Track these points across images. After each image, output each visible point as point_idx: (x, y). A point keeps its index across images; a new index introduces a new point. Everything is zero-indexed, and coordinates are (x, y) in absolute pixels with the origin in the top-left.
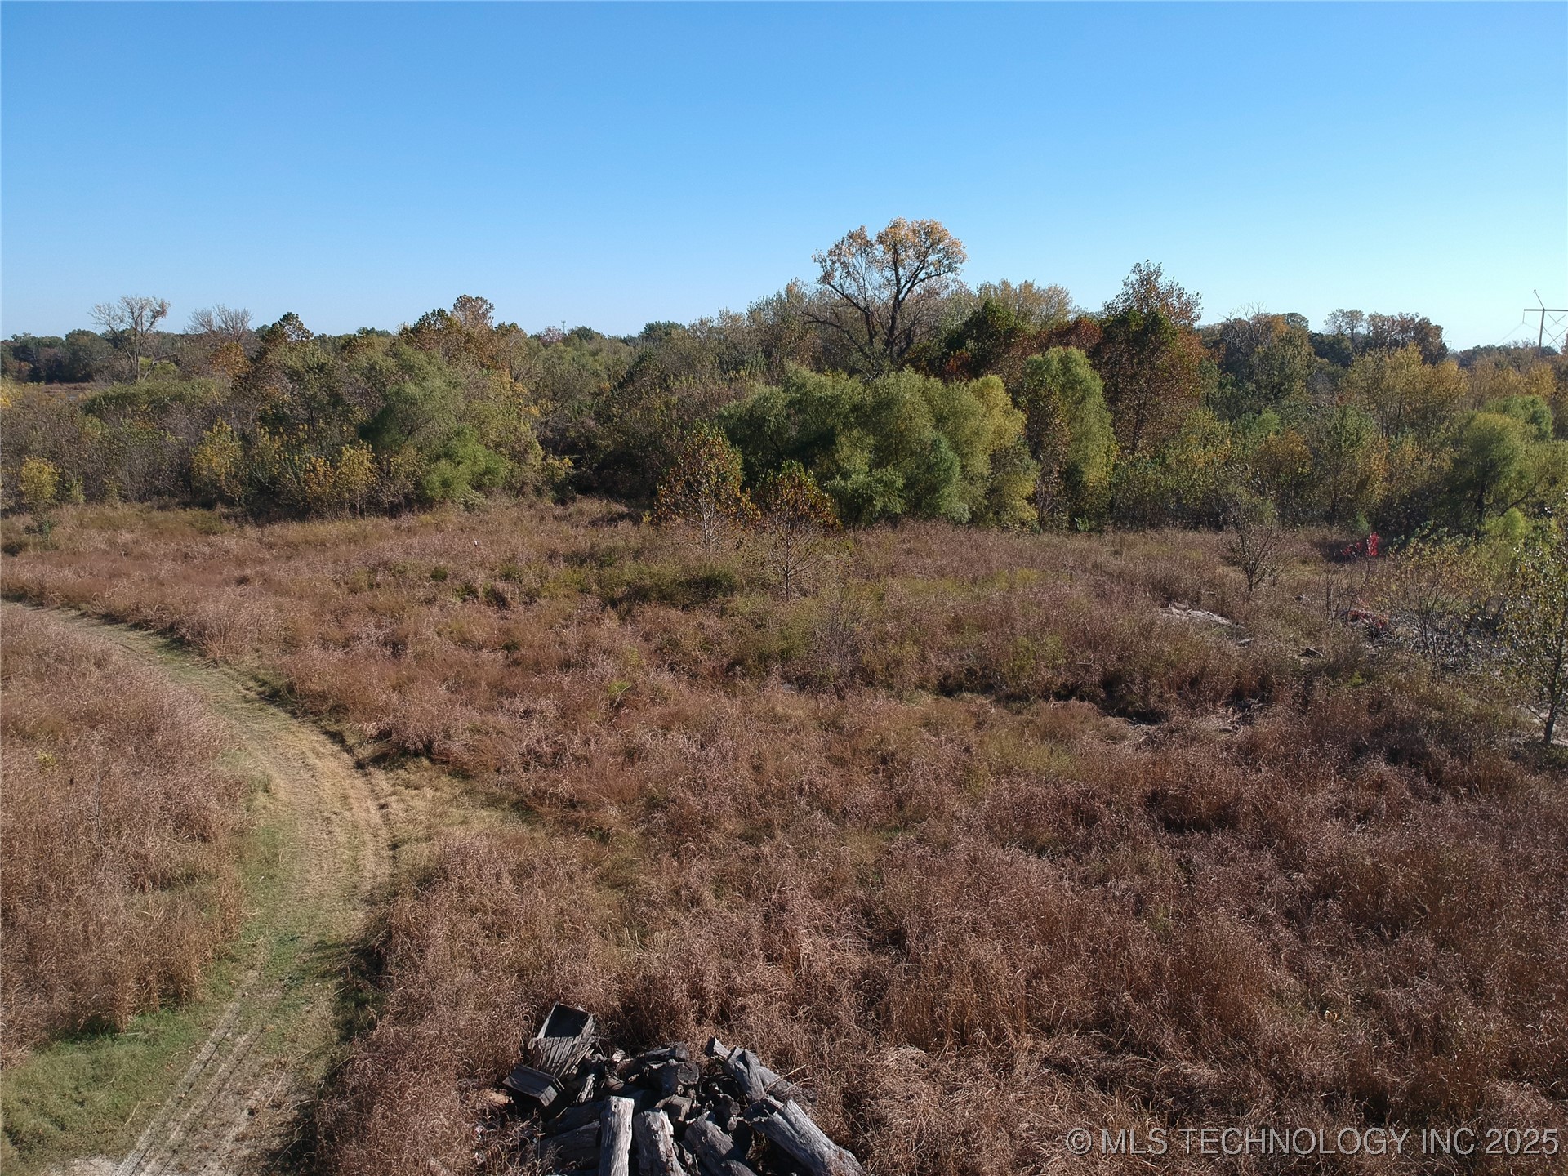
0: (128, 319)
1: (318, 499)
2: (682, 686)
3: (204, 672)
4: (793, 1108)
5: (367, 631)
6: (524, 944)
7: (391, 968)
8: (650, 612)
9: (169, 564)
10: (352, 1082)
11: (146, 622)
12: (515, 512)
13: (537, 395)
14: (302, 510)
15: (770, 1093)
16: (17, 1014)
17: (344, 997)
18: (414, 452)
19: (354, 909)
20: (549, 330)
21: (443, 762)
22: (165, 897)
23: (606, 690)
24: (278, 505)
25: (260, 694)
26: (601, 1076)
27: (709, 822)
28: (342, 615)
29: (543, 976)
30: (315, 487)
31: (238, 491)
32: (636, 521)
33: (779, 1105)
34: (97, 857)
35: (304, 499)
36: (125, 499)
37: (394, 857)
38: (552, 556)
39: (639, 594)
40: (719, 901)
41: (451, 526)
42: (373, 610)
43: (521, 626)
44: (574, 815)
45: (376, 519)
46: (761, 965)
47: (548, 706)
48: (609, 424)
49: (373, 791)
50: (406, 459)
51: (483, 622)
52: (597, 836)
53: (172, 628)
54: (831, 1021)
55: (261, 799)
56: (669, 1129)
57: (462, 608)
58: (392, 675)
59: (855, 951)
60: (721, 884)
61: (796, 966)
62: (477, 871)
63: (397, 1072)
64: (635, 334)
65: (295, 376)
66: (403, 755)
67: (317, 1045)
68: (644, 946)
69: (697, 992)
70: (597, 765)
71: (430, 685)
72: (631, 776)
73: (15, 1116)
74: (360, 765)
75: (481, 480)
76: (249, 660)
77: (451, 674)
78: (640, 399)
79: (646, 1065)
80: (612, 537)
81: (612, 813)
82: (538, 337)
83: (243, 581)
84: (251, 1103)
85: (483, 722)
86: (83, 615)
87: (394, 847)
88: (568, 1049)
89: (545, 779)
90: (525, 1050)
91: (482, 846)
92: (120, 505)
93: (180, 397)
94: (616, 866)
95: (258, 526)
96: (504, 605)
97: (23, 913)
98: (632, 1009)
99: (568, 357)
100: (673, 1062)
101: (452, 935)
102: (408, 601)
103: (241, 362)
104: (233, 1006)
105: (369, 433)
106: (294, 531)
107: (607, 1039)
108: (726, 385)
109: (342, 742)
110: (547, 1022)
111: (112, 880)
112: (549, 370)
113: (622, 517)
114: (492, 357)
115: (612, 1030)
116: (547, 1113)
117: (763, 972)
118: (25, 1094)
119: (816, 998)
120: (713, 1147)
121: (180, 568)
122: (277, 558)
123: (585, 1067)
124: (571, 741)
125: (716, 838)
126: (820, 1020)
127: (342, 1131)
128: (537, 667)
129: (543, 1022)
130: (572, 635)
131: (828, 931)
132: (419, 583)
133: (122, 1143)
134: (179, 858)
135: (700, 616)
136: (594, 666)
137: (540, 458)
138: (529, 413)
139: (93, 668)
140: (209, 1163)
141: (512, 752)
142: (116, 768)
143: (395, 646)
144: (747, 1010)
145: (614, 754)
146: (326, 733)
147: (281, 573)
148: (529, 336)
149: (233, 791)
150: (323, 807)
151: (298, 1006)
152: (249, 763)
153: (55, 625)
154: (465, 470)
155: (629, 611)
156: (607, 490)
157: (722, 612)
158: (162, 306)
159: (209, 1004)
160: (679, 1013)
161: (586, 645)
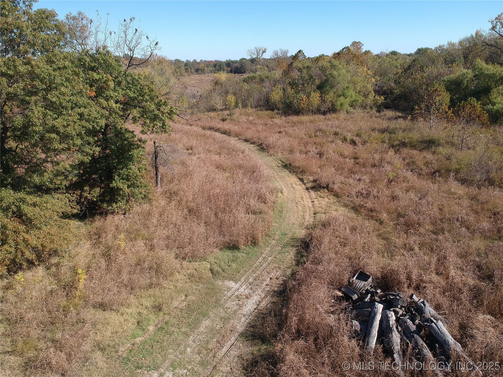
0: (256, 54)
1: (302, 109)
2: (415, 177)
3: (268, 157)
4: (440, 323)
5: (313, 150)
6: (352, 250)
7: (311, 248)
8: (405, 151)
9: (261, 126)
10: (298, 277)
11: (254, 142)
12: (362, 114)
13: (375, 74)
14: (298, 112)
15: (432, 317)
16: (216, 240)
17: (297, 253)
18: (332, 94)
19: (302, 229)
20: (382, 52)
21: (331, 191)
22: (254, 216)
23: (387, 175)
24: (291, 110)
25: (282, 165)
26: (372, 296)
27: (420, 225)
28: (306, 144)
29: (357, 261)
30: (302, 105)
31: (280, 106)
32: (405, 118)
33: (435, 321)
34: (238, 203)
35: (299, 109)
36: (252, 107)
37: (315, 217)
38: (373, 130)
39: (403, 144)
40: (420, 251)
41: (341, 118)
42: (315, 143)
43: (360, 152)
44: (371, 214)
45: (319, 115)
46: (433, 275)
47: (366, 178)
48: (399, 85)
49: (310, 197)
50: (330, 96)
51: (348, 149)
52: (379, 222)
53: (261, 144)
54: (458, 299)
55: (280, 194)
56: (394, 318)
57: (342, 145)
58: (319, 163)
59: (472, 278)
60: (421, 246)
61: (447, 278)
62: (339, 225)
63: (310, 278)
64: (413, 53)
65: (300, 70)
66: (320, 188)
67: (289, 265)
68: (392, 260)
69: (409, 278)
70: (381, 199)
71: (330, 167)
72: (393, 205)
73: (213, 266)
74: (307, 189)
75: (353, 103)
76: (280, 155)
77: (337, 165)
78: (412, 75)
79: (388, 296)
80: (395, 124)
81: (384, 216)
82: (377, 55)
83: (280, 132)
84: (271, 276)
85: (345, 181)
86: (239, 139)
87: (315, 214)
88: (362, 285)
89: (363, 201)
90: (349, 281)
91: (341, 218)
92: (250, 109)
93: (267, 77)
94: (384, 232)
95: (286, 117)
96: (355, 144)
97: (220, 215)
98: (385, 278)
99: (387, 61)
100: (398, 297)
101: (330, 242)
102: (326, 141)
103: (285, 66)
104: (268, 249)
105: (320, 87)
106: (294, 118)
107: (376, 285)
108: (447, 69)
109: (303, 181)
110: (357, 275)
111: (242, 209)
112: (380, 66)
113: (400, 117)
114: (361, 62)
115: (378, 283)
116: (354, 302)
117: (435, 278)
118: (216, 261)
119: (454, 290)
120: (409, 328)
121: (264, 128)
122: (290, 126)
123: (368, 292)
124: (373, 190)
125: (422, 230)
126: (454, 298)
127: (294, 290)
128: (364, 166)
129: (355, 275)
130: (377, 156)
131: (462, 270)
132: (330, 136)
133: (238, 279)
134: (258, 207)
135: (425, 153)
136: (383, 167)
137: (373, 97)
138: (371, 81)
139: (241, 154)
140: (259, 290)
141: (353, 191)
142: (245, 181)
143: (320, 154)
144: (426, 288)
145: (388, 197)
146: (299, 178)
147: (290, 131)
148: (374, 55)
149: (273, 191)
150: (296, 199)
151: (285, 253)
152: (278, 184)
153: (233, 141)
154: (348, 100)
155: (398, 150)
156: (395, 108)
157: (434, 153)
158: (265, 49)
159: (262, 247)
160: (401, 283)
161: (381, 160)
